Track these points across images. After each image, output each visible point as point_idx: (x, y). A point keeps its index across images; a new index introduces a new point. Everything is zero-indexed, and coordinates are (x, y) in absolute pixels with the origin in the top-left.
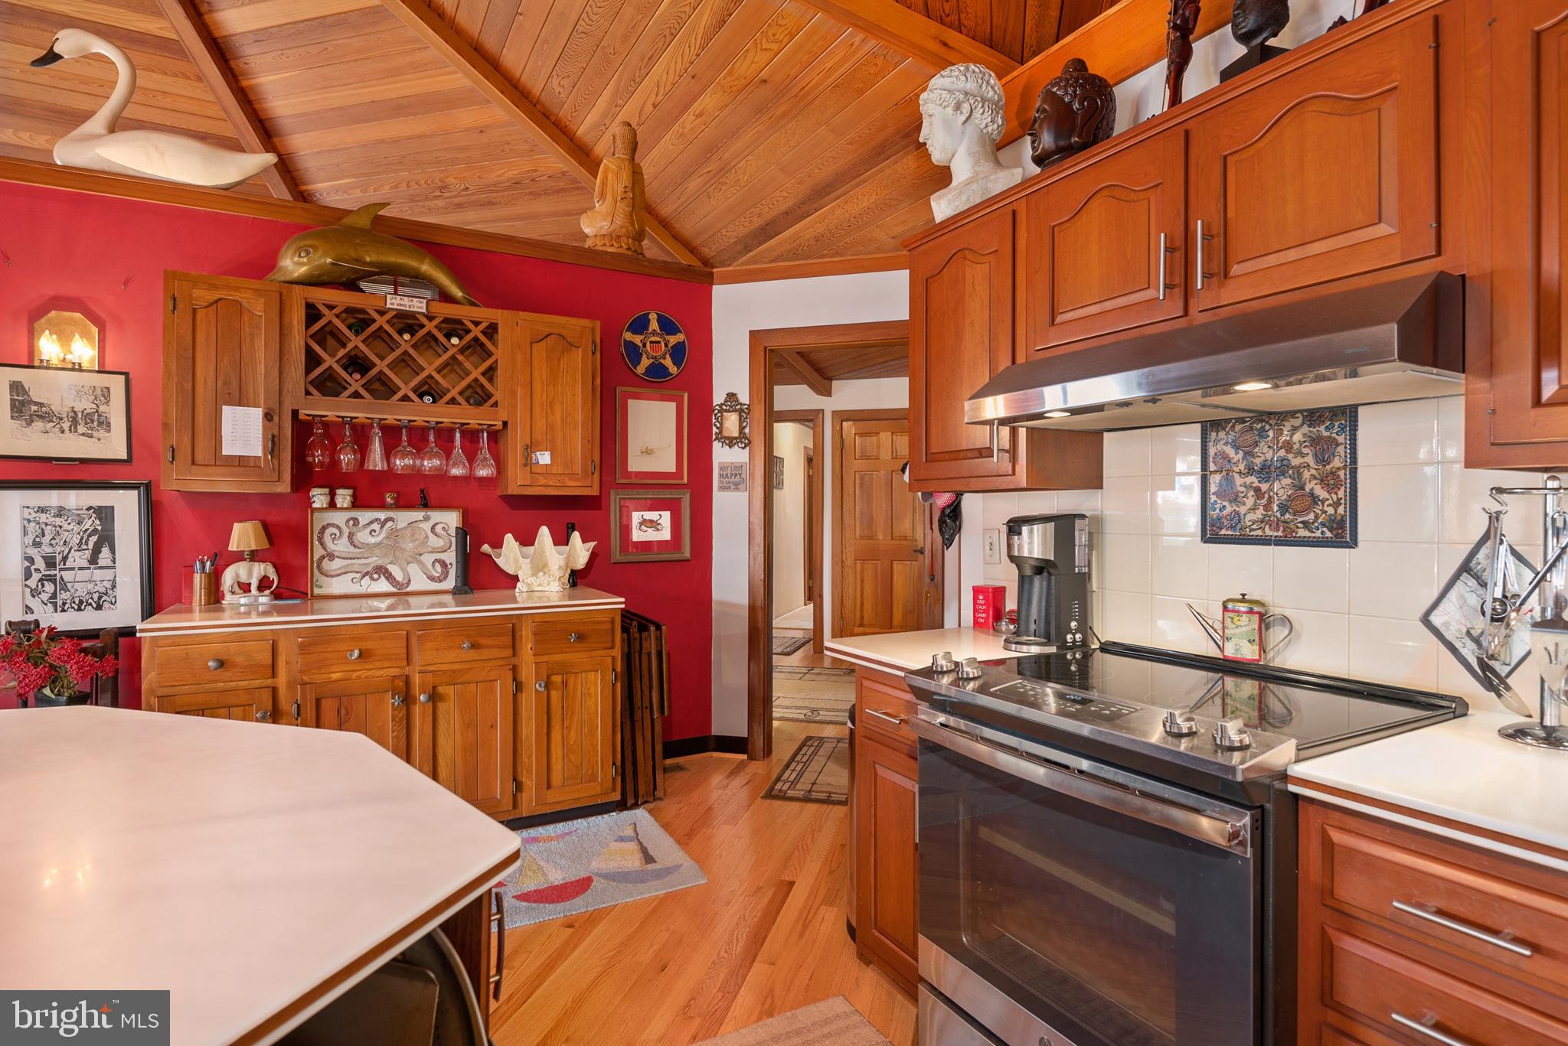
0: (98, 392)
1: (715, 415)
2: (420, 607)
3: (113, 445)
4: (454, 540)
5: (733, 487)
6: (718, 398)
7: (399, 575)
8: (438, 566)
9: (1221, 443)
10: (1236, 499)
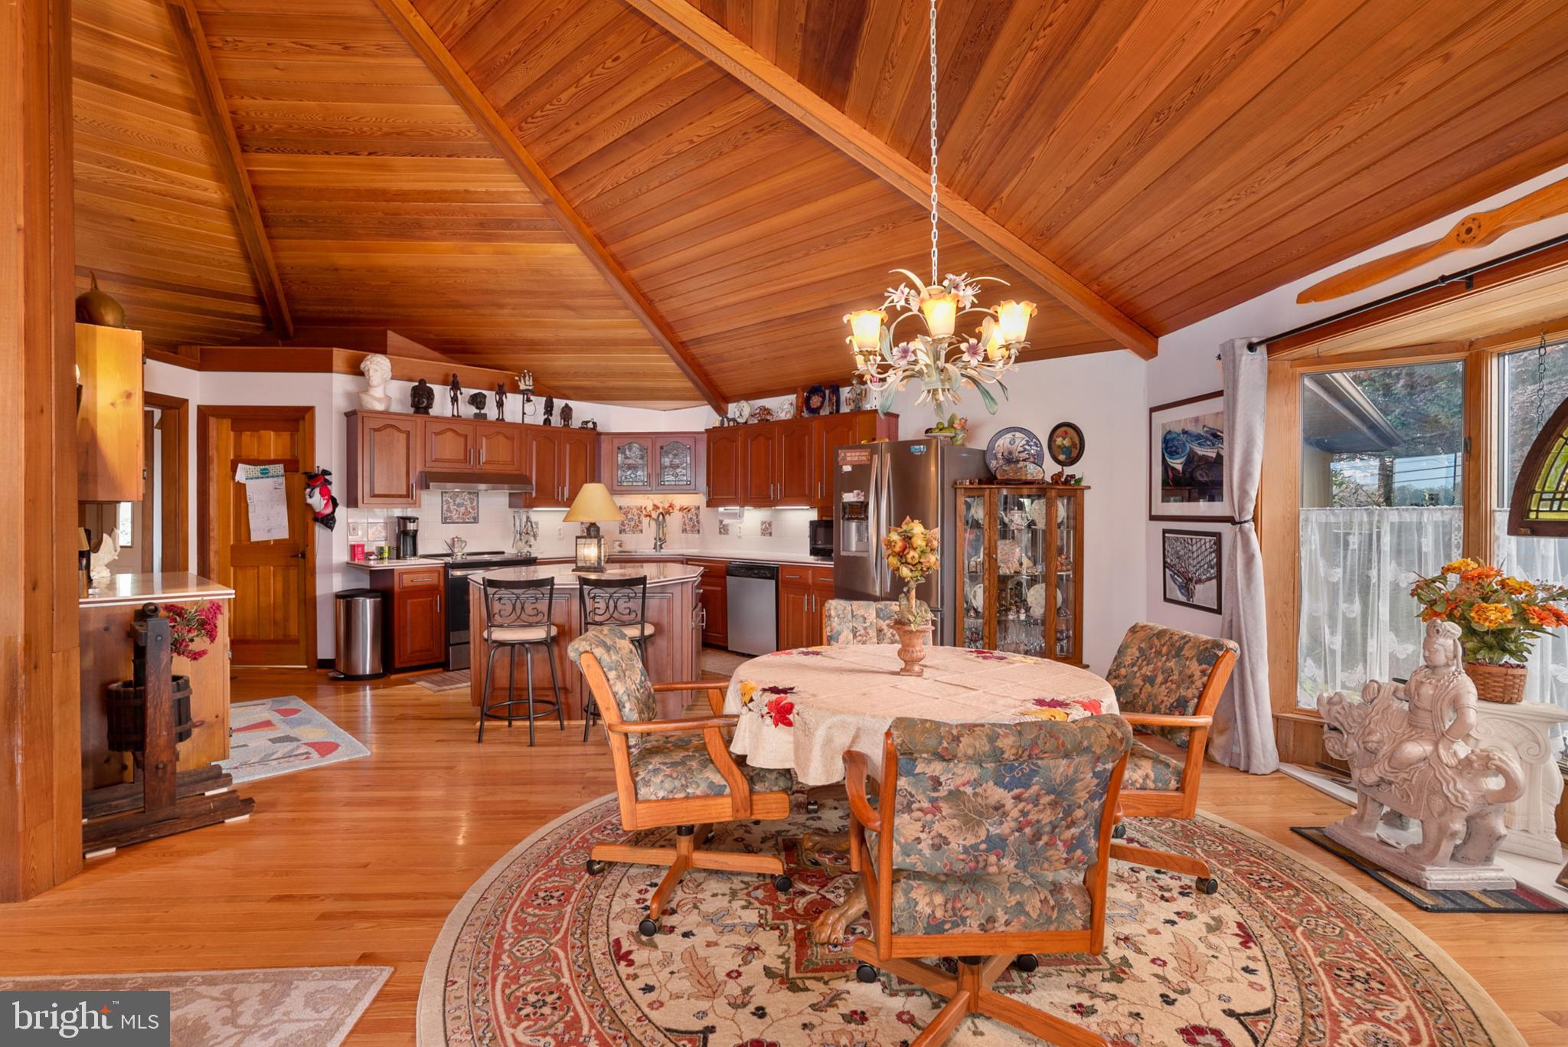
9: (447, 497)
10: (451, 512)
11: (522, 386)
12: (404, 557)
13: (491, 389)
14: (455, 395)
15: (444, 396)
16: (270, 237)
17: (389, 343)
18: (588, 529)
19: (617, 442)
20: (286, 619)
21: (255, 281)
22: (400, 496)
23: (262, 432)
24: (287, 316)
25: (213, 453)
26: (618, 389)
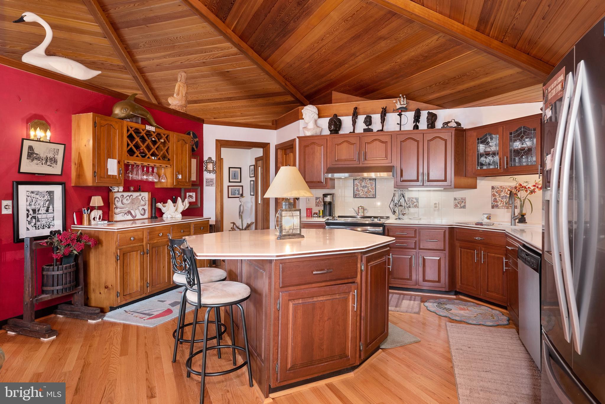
0: (55, 151)
1: (205, 163)
2: (138, 224)
3: (57, 170)
4: (147, 202)
5: (210, 185)
6: (205, 158)
7: (134, 214)
8: (143, 210)
9: (357, 182)
10: (359, 191)
11: (398, 106)
14: (355, 120)
17: (333, 98)
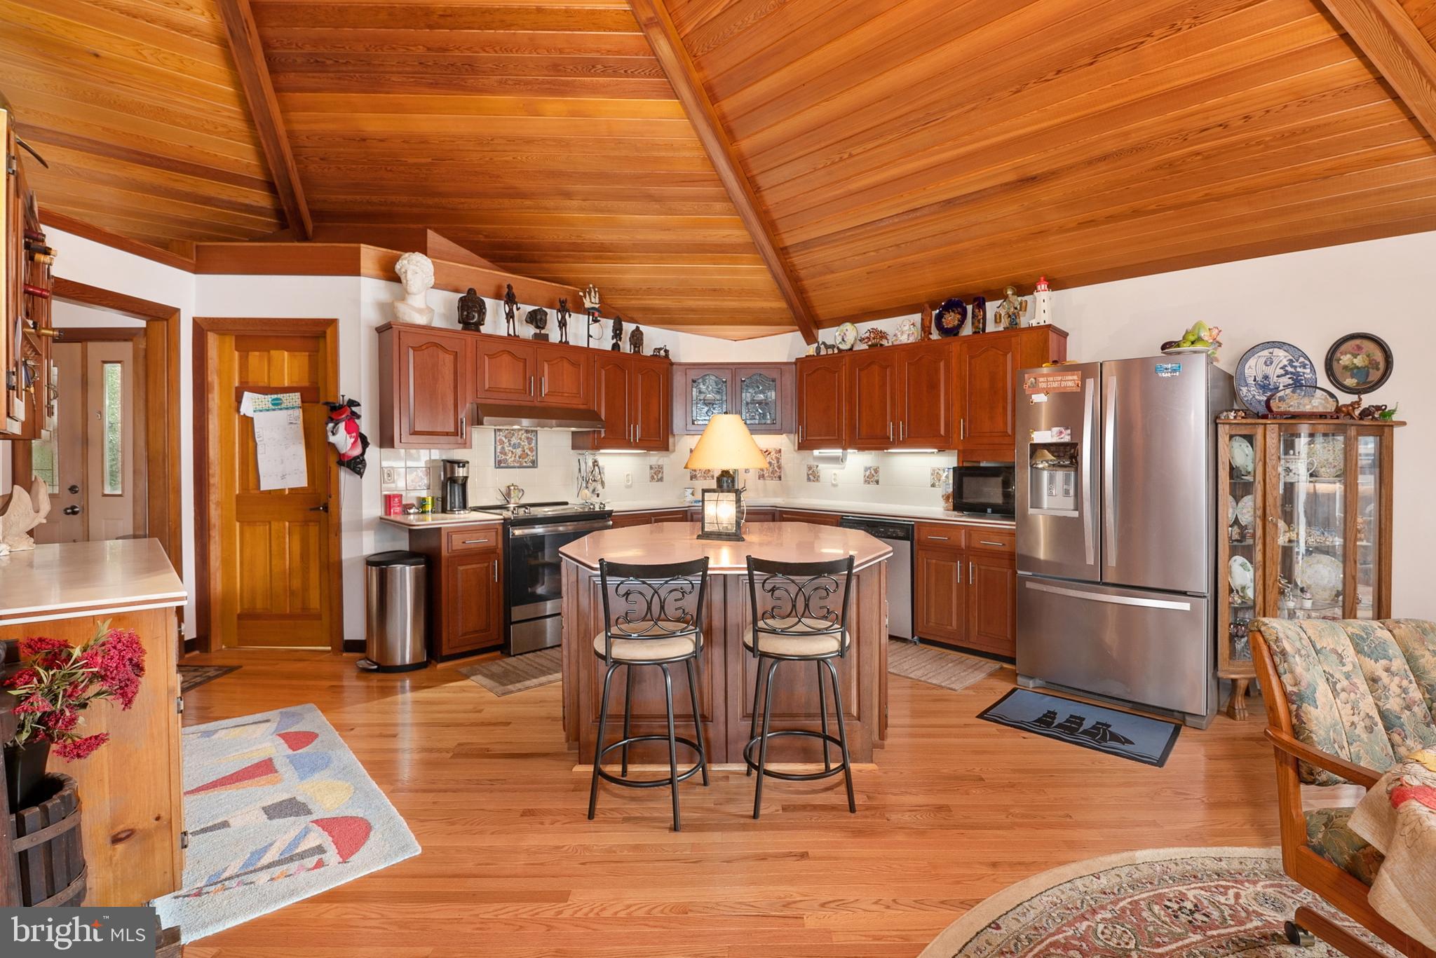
9: (501, 436)
10: (505, 454)
11: (588, 304)
12: (452, 511)
13: (551, 307)
14: (511, 310)
15: (496, 313)
16: (278, 89)
17: (428, 245)
18: (719, 480)
19: (693, 374)
20: (305, 588)
21: (261, 155)
22: (447, 434)
23: (273, 352)
24: (304, 208)
25: (213, 378)
26: (692, 310)
